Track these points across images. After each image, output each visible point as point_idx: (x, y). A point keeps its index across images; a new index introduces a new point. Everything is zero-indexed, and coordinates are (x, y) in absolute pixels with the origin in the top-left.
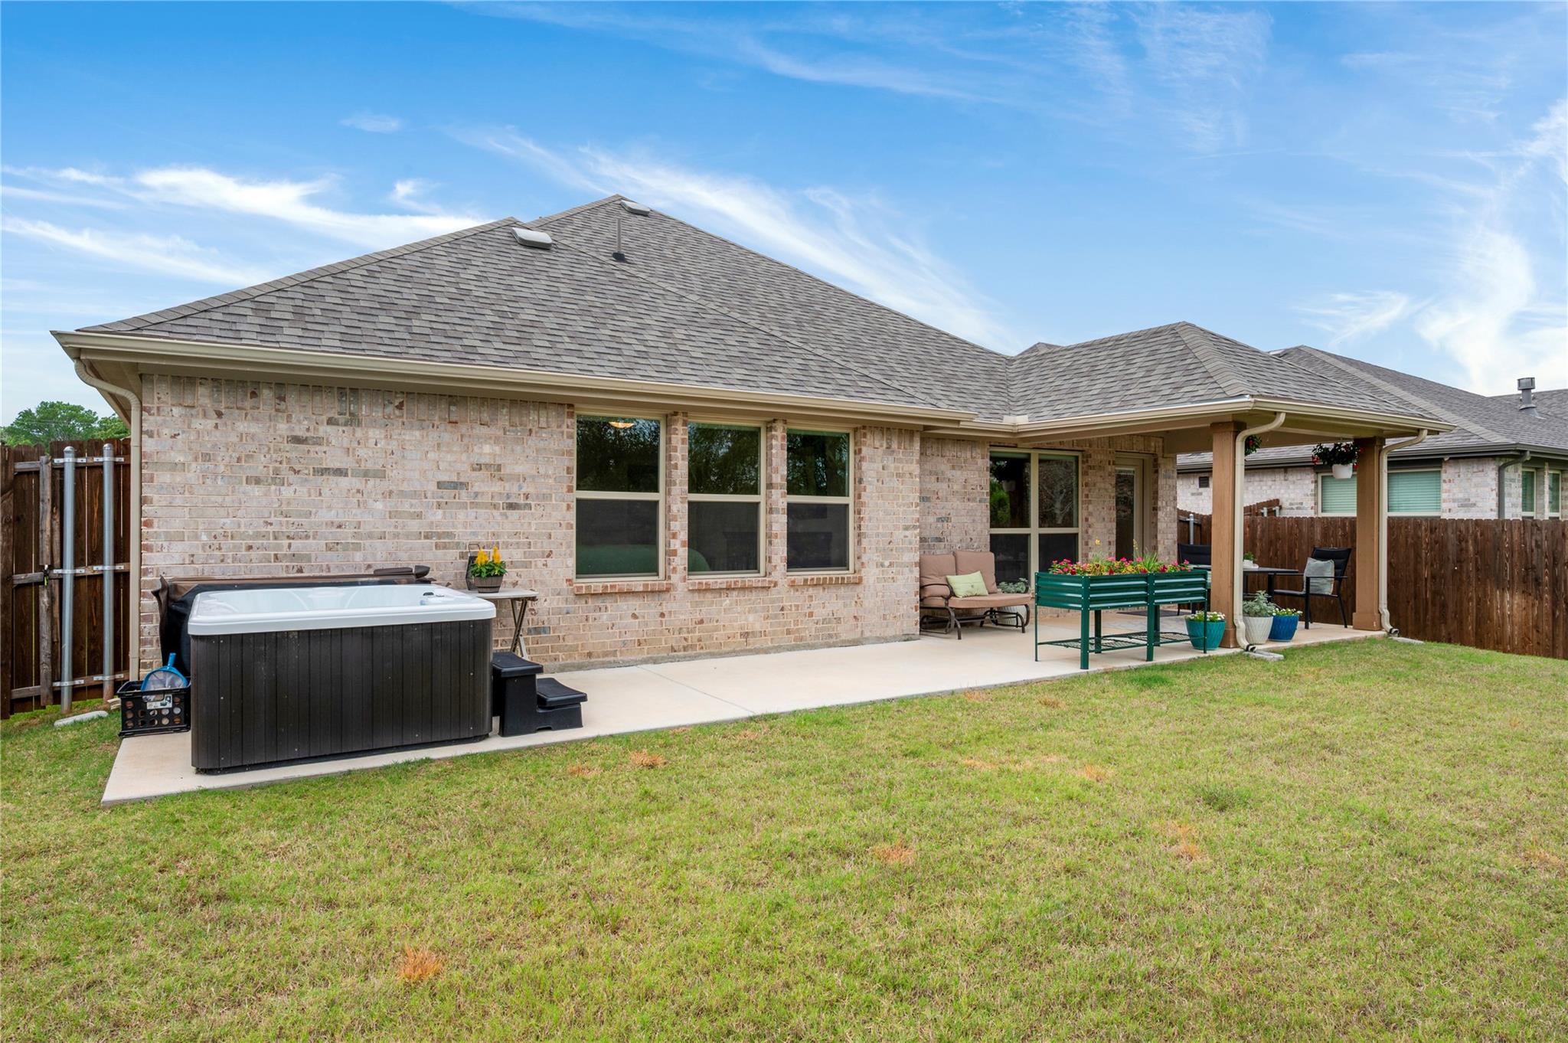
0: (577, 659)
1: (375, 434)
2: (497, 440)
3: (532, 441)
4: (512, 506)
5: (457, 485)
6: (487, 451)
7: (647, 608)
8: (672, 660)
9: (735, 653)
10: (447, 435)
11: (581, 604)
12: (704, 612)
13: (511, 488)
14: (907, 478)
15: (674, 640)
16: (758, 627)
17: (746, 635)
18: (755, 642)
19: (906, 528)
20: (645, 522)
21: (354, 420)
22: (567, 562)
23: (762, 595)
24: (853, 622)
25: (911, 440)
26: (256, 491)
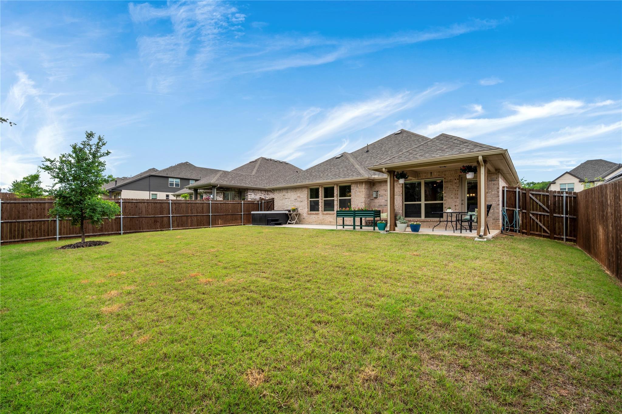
0: (308, 223)
1: (289, 194)
2: (300, 193)
3: (303, 193)
4: (301, 202)
5: (296, 199)
6: (299, 195)
7: (316, 216)
8: (319, 225)
9: (328, 225)
10: (295, 193)
11: (308, 215)
12: (324, 217)
13: (301, 199)
14: (362, 193)
15: (320, 222)
16: (332, 221)
17: (330, 222)
18: (332, 224)
19: (361, 203)
20: (317, 203)
21: (288, 192)
22: (306, 210)
23: (333, 215)
24: (349, 221)
25: (362, 184)
26: (281, 201)
